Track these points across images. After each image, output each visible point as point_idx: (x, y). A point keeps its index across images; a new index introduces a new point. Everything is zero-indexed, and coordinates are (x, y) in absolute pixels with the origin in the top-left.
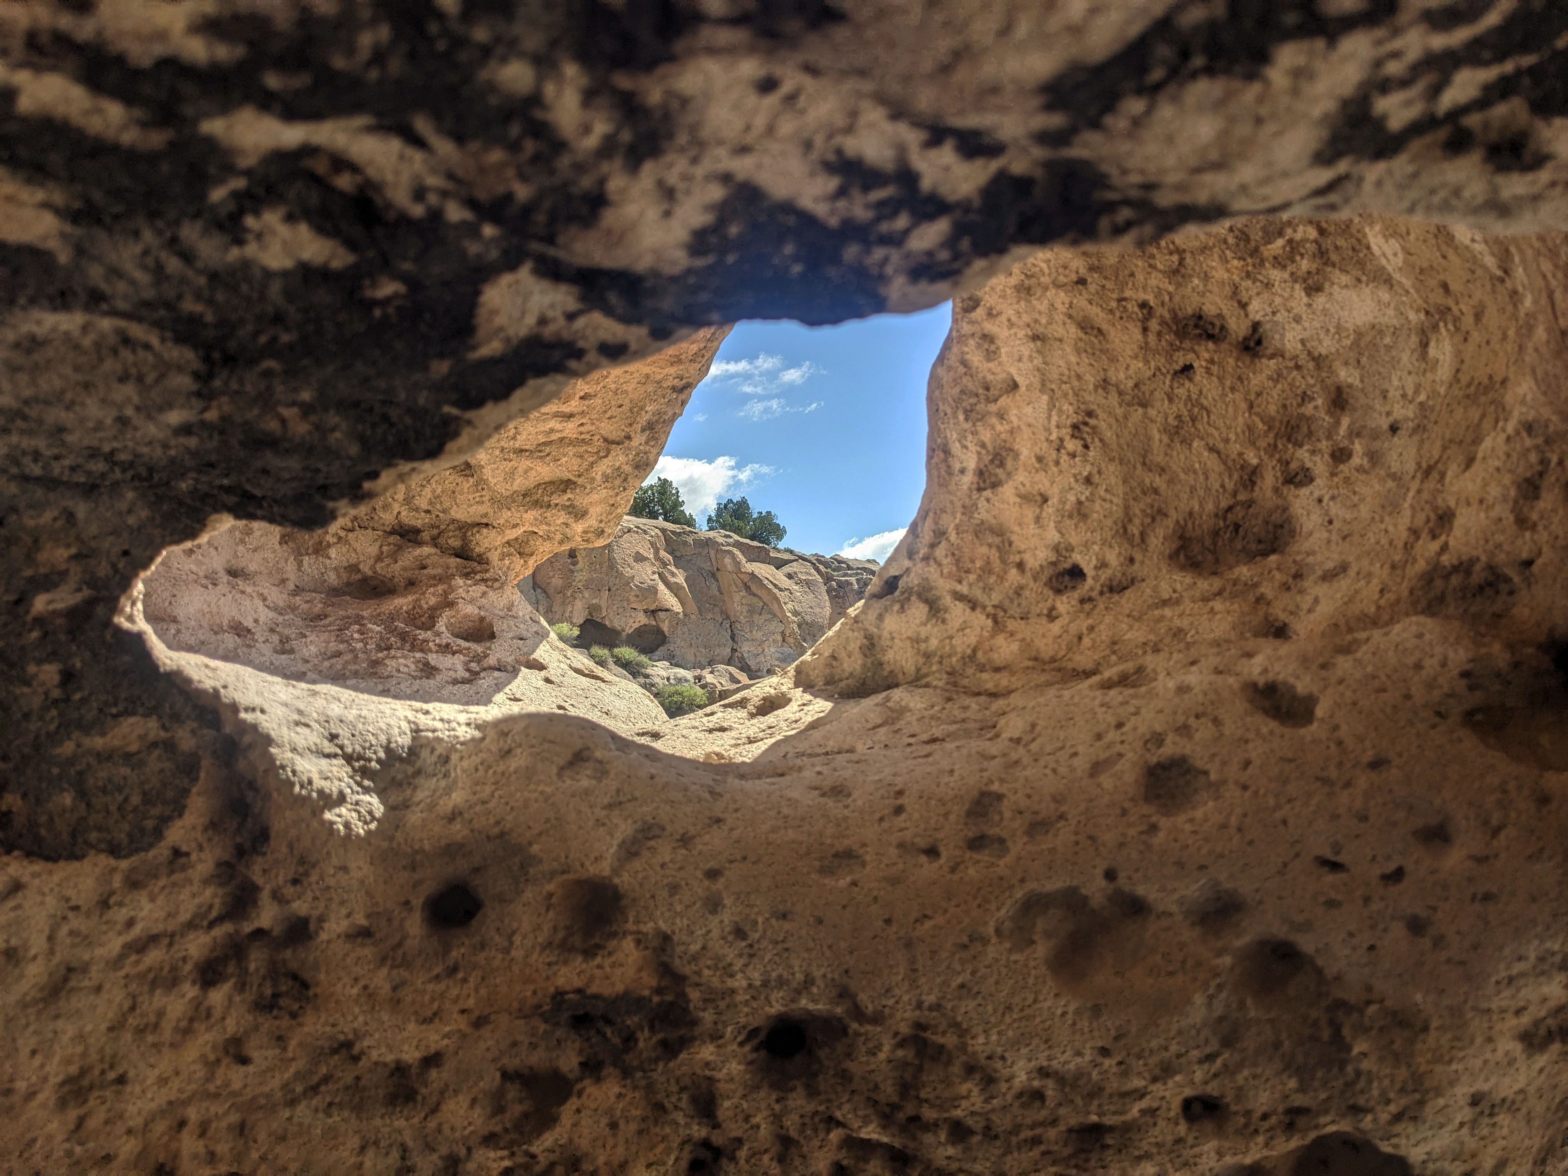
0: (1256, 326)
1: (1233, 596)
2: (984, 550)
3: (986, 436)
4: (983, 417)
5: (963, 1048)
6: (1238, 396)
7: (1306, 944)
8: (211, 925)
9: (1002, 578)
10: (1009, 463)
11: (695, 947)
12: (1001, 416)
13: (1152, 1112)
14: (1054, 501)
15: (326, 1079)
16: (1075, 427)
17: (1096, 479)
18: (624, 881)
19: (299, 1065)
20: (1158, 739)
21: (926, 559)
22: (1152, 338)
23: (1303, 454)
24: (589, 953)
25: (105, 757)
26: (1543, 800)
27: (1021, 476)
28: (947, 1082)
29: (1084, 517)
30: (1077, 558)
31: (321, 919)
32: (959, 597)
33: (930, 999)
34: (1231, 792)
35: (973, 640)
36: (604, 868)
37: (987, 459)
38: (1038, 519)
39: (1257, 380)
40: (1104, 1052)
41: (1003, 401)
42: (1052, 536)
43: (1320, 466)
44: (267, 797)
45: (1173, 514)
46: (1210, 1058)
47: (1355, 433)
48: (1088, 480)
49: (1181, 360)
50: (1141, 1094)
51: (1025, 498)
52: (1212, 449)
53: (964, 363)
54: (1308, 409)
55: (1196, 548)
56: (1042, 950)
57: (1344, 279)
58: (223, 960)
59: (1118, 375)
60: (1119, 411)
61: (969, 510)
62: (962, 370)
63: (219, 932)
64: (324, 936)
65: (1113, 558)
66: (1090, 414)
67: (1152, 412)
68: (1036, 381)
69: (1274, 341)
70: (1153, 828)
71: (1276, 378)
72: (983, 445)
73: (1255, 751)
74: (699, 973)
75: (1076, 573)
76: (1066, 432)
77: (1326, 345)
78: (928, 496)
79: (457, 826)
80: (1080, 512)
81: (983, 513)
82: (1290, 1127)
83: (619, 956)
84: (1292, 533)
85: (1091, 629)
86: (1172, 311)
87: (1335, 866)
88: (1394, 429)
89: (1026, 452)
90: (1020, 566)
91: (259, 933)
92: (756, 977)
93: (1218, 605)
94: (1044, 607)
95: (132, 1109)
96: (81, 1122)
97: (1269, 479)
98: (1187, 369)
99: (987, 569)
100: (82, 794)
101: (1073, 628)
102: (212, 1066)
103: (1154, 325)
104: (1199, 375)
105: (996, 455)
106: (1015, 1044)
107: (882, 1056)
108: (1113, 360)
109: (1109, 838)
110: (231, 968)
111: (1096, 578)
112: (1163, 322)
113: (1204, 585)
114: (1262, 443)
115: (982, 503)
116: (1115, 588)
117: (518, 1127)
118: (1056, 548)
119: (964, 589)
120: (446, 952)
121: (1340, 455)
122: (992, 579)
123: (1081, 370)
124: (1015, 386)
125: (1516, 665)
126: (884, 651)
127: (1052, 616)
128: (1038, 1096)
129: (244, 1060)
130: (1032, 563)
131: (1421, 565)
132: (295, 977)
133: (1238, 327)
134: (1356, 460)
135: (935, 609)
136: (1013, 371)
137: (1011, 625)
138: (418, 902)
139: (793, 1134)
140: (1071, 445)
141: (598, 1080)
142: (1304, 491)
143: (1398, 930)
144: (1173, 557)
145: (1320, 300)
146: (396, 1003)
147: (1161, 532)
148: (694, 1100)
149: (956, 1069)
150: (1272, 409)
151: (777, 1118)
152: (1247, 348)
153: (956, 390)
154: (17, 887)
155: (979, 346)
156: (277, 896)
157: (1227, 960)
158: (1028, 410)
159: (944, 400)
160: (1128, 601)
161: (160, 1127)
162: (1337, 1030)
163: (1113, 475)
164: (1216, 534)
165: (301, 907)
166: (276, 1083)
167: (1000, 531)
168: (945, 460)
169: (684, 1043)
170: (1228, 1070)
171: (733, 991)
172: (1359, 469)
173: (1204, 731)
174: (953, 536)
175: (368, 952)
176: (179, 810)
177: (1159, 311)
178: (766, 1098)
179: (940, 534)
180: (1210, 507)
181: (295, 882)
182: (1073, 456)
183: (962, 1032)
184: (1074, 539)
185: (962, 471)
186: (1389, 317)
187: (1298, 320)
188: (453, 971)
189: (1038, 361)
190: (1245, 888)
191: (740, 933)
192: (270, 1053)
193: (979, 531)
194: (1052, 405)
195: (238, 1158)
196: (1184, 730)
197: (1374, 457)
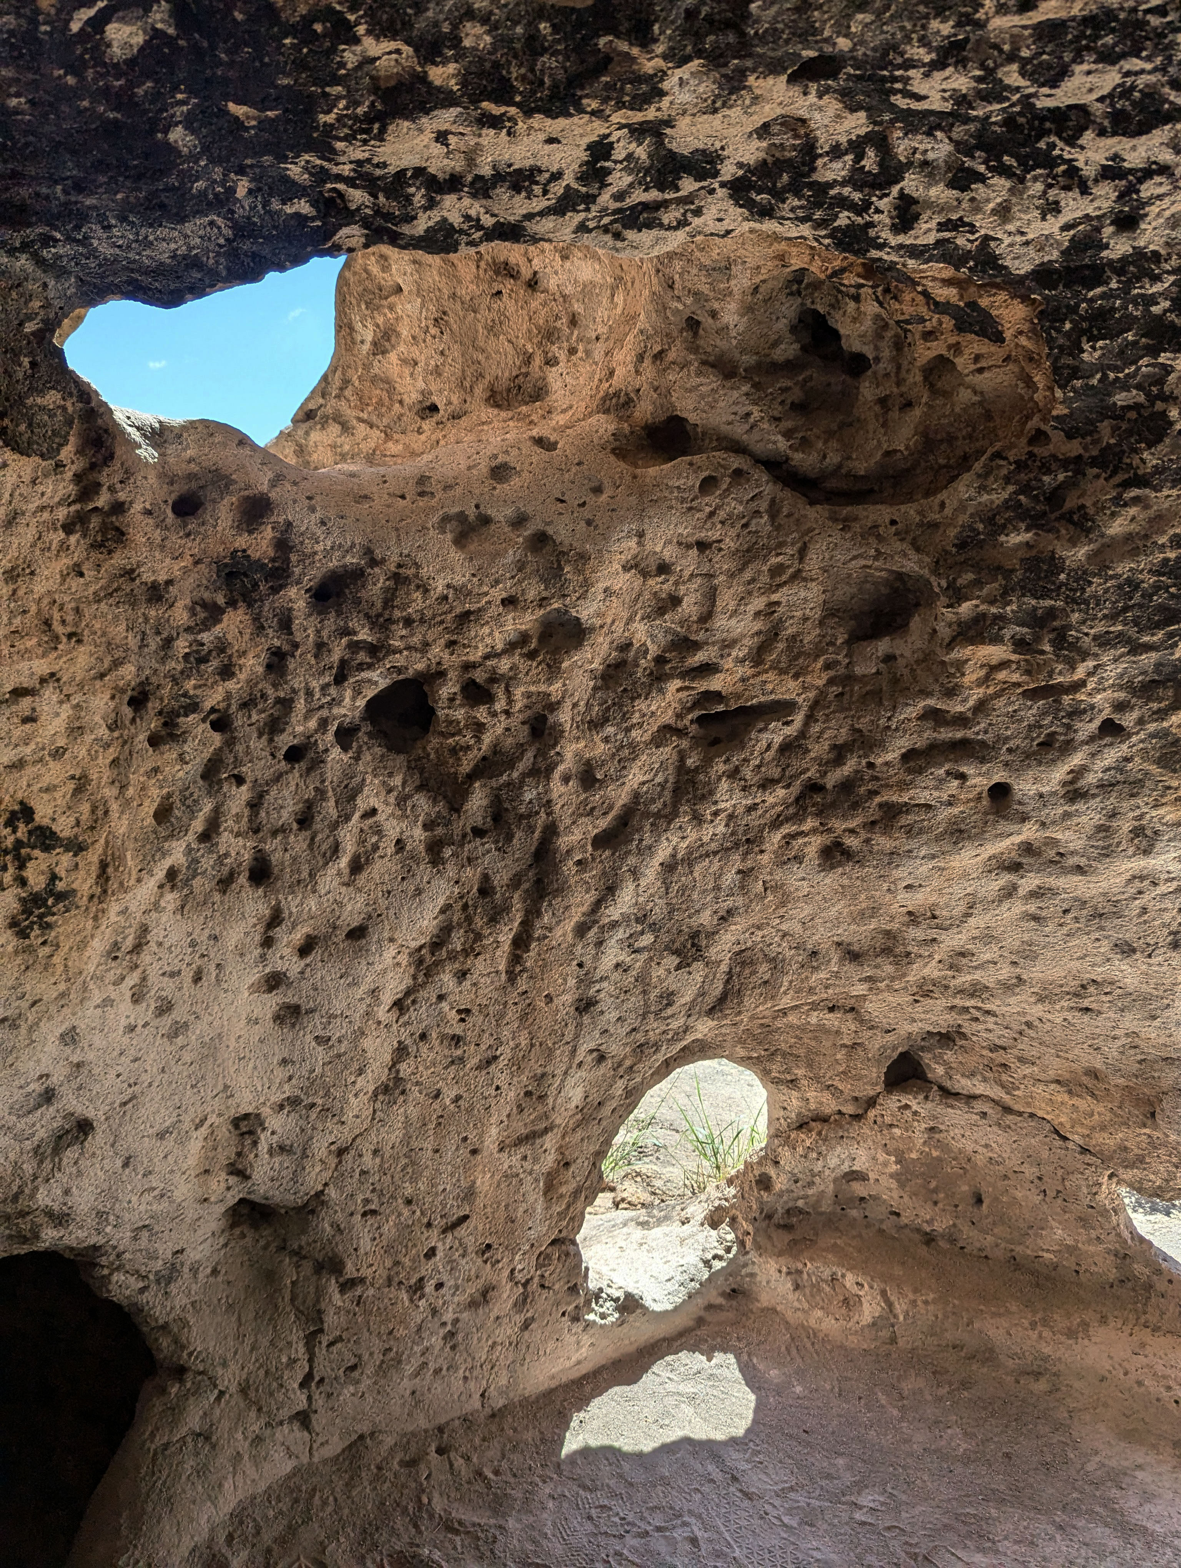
0: (535, 273)
1: (518, 420)
2: (378, 392)
3: (380, 320)
4: (378, 308)
5: (416, 576)
6: (525, 312)
7: (550, 531)
8: (69, 505)
9: (390, 409)
10: (393, 339)
11: (303, 529)
12: (391, 308)
13: (489, 602)
14: (422, 364)
15: (116, 590)
16: (436, 320)
17: (447, 352)
18: (273, 495)
19: (102, 582)
20: (495, 456)
21: (338, 397)
22: (481, 272)
23: (555, 348)
24: (250, 532)
25: (42, 408)
26: (635, 477)
27: (402, 348)
28: (408, 594)
29: (440, 375)
30: (435, 399)
31: (131, 503)
32: (360, 420)
33: (406, 552)
34: (525, 474)
35: (373, 445)
36: (265, 488)
37: (379, 335)
38: (412, 375)
39: (534, 305)
40: (474, 575)
41: (392, 299)
42: (421, 385)
43: (562, 356)
44: (114, 438)
45: (488, 377)
46: (513, 577)
47: (580, 339)
48: (442, 353)
49: (496, 287)
50: (486, 594)
51: (404, 361)
52: (509, 341)
53: (366, 271)
54: (558, 324)
55: (499, 397)
56: (449, 536)
57: (580, 255)
58: (73, 524)
59: (461, 292)
60: (461, 313)
61: (367, 367)
62: (364, 275)
63: (73, 508)
64: (132, 511)
65: (455, 399)
66: (445, 313)
67: (479, 316)
68: (414, 289)
69: (543, 284)
70: (494, 488)
71: (544, 304)
72: (378, 326)
73: (534, 460)
74: (302, 543)
75: (434, 408)
76: (431, 323)
77: (569, 290)
78: (336, 356)
79: (192, 465)
80: (437, 372)
81: (376, 370)
82: (540, 606)
83: (265, 534)
84: (547, 393)
85: (445, 436)
86: (493, 258)
87: (562, 501)
88: (597, 339)
89: (405, 333)
90: (401, 402)
91: (96, 509)
92: (329, 543)
93: (511, 423)
94: (415, 427)
95: (36, 589)
96: (14, 592)
97: (538, 361)
98: (499, 293)
99: (380, 403)
100: (30, 425)
101: (434, 437)
102: (64, 577)
103: (483, 264)
104: (505, 297)
105: (386, 333)
106: (438, 572)
107: (379, 585)
108: (460, 282)
109: (477, 492)
110: (78, 527)
111: (446, 410)
112: (488, 264)
113: (504, 414)
114: (535, 341)
115: (375, 363)
116: (455, 417)
117: (203, 623)
118: (422, 393)
119: (365, 416)
120: (185, 526)
121: (572, 351)
122: (384, 410)
123: (441, 286)
124: (400, 290)
125: (632, 433)
126: (310, 454)
127: (420, 431)
128: (445, 598)
129: (81, 575)
130: (407, 400)
131: (602, 394)
132: (117, 529)
133: (526, 273)
134: (579, 354)
135: (346, 428)
136: (400, 281)
137: (396, 436)
138: (170, 502)
139: (325, 640)
140: (433, 331)
141: (235, 609)
142: (554, 369)
143: (583, 524)
144: (487, 400)
145: (568, 264)
146: (162, 547)
147: (481, 386)
148: (280, 621)
149: (412, 587)
150: (541, 322)
151: (318, 631)
152: (530, 286)
153: (360, 289)
154: (5, 465)
155: (377, 262)
156: (112, 489)
157: (521, 540)
158: (409, 306)
159: (350, 294)
160: (464, 422)
161: (46, 601)
162: (559, 562)
163: (456, 351)
164: (509, 390)
165: (122, 496)
166: (91, 590)
167: (387, 381)
168: (350, 334)
169: (282, 587)
170: (520, 582)
171: (315, 553)
172: (581, 359)
173: (514, 452)
174: (357, 383)
175: (151, 521)
176: (67, 442)
177: (486, 257)
178: (314, 620)
179: (346, 382)
180: (507, 374)
181: (121, 482)
182: (434, 337)
183: (418, 566)
184: (433, 388)
185: (362, 342)
186: (598, 278)
187: (556, 273)
188: (188, 535)
189: (416, 276)
190: (529, 510)
191: (323, 523)
192: (92, 573)
193: (374, 380)
194: (423, 305)
195: (76, 625)
196: (507, 452)
197: (588, 353)
